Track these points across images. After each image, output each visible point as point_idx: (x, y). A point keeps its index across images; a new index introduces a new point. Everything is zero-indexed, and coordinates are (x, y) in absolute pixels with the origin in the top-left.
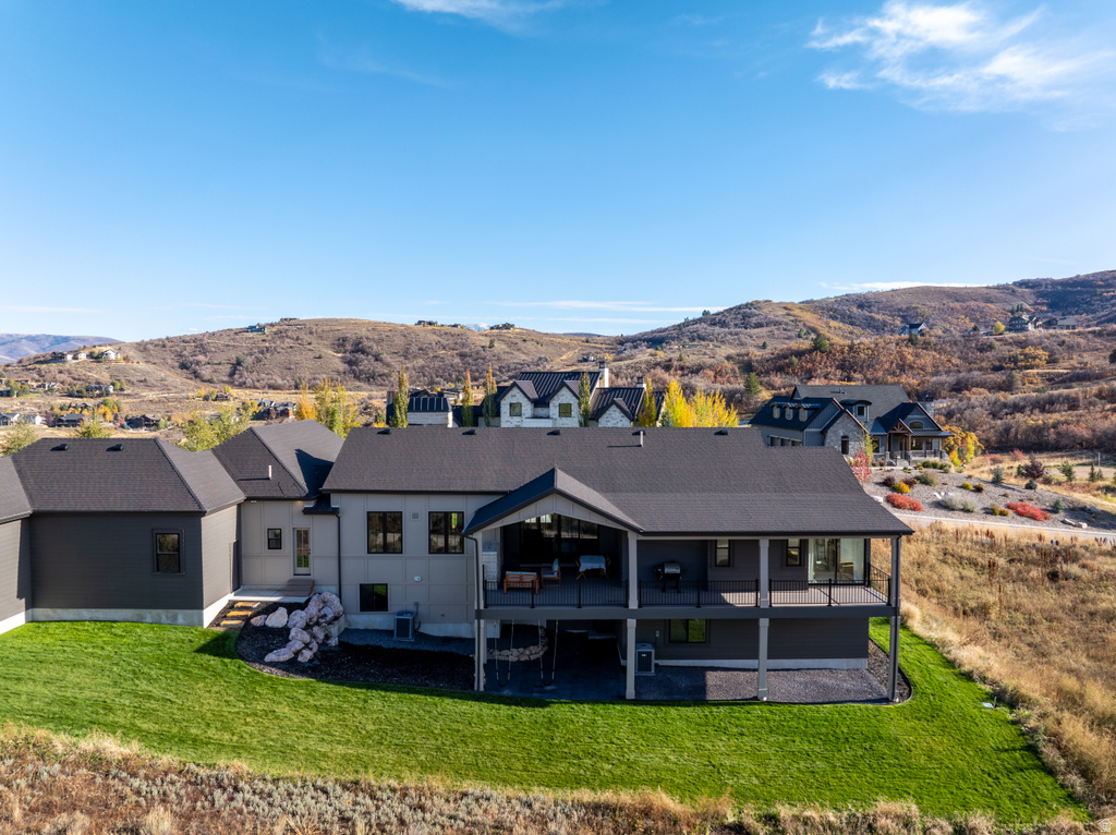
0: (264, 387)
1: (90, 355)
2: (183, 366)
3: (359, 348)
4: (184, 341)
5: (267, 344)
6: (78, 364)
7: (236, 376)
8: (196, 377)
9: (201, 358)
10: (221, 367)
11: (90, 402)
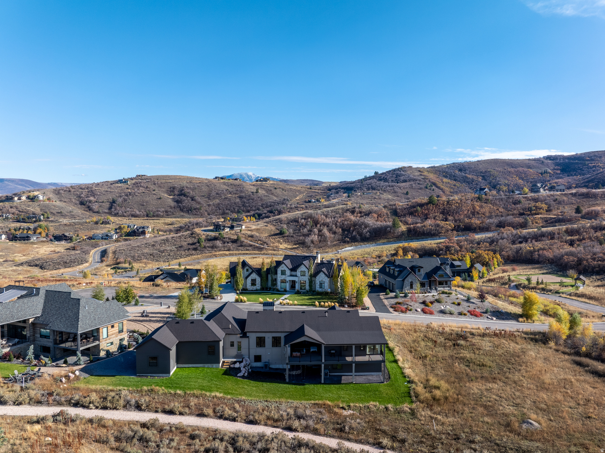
0: (129, 216)
1: (28, 198)
2: (82, 203)
3: (182, 193)
4: (81, 188)
5: (130, 191)
6: (21, 202)
7: (113, 210)
8: (90, 210)
9: (92, 198)
10: (104, 204)
11: (32, 226)
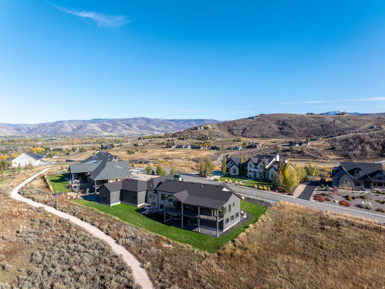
0: (252, 137)
1: (204, 128)
2: (229, 130)
3: (284, 124)
4: (230, 123)
5: (254, 123)
6: (201, 130)
7: (244, 134)
8: (232, 134)
9: (234, 128)
10: (240, 131)
11: (203, 142)
